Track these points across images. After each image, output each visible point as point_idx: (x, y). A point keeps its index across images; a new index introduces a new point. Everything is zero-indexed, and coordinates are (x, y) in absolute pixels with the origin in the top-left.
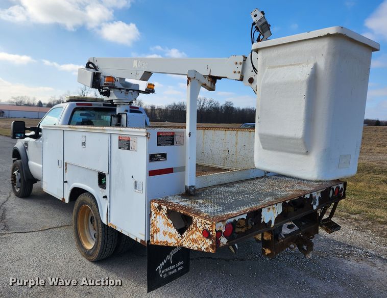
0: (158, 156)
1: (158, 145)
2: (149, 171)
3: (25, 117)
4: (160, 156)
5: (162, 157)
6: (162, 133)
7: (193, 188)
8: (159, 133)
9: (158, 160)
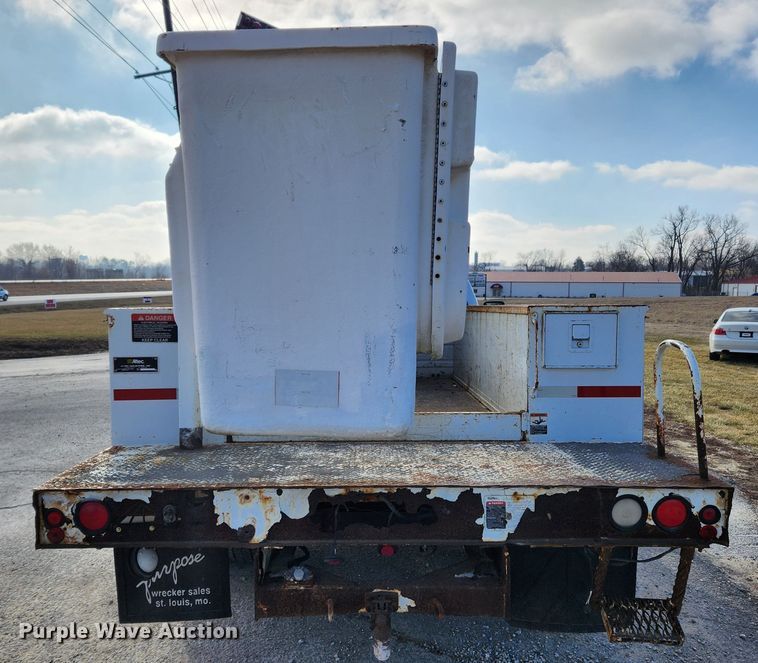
0: (135, 361)
1: (135, 339)
2: (115, 391)
3: (540, 296)
4: (139, 362)
5: (145, 364)
6: (144, 315)
7: (188, 435)
8: (135, 317)
9: (135, 370)
